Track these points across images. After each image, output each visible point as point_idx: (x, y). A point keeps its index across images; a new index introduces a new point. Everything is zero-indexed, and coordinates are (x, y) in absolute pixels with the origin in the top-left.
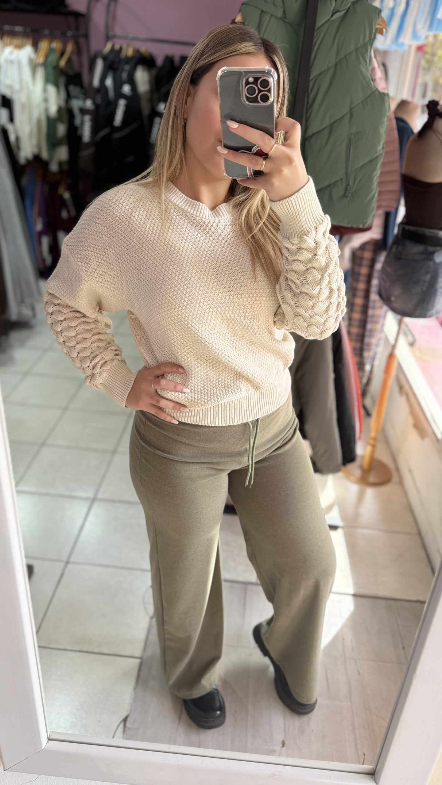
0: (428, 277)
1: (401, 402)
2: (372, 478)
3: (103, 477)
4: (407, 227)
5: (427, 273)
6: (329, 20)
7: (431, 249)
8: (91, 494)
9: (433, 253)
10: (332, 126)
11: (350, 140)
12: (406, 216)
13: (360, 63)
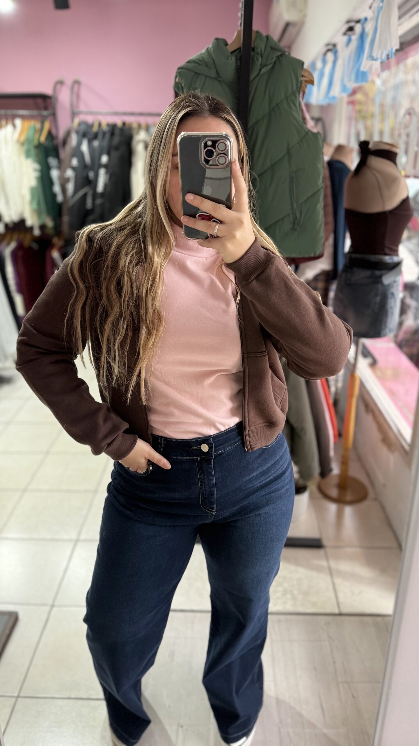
0: (378, 299)
1: (368, 420)
2: (349, 497)
4: (354, 256)
5: (377, 295)
6: (258, 74)
7: (378, 273)
8: (74, 536)
9: (380, 277)
10: (273, 166)
11: (292, 178)
12: (352, 246)
13: (291, 108)
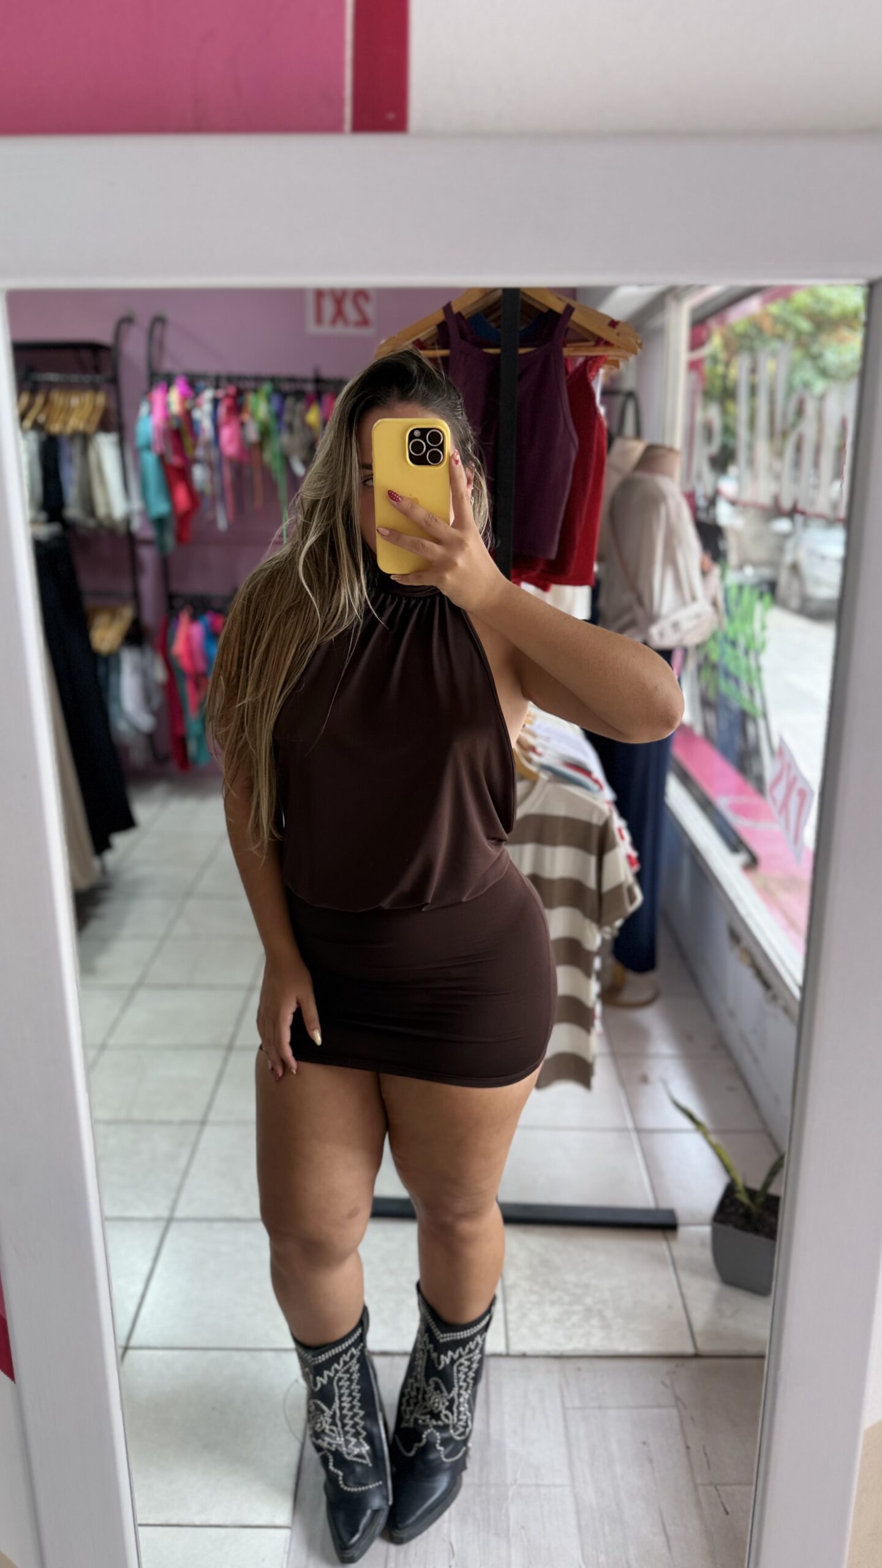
3: (185, 1173)
